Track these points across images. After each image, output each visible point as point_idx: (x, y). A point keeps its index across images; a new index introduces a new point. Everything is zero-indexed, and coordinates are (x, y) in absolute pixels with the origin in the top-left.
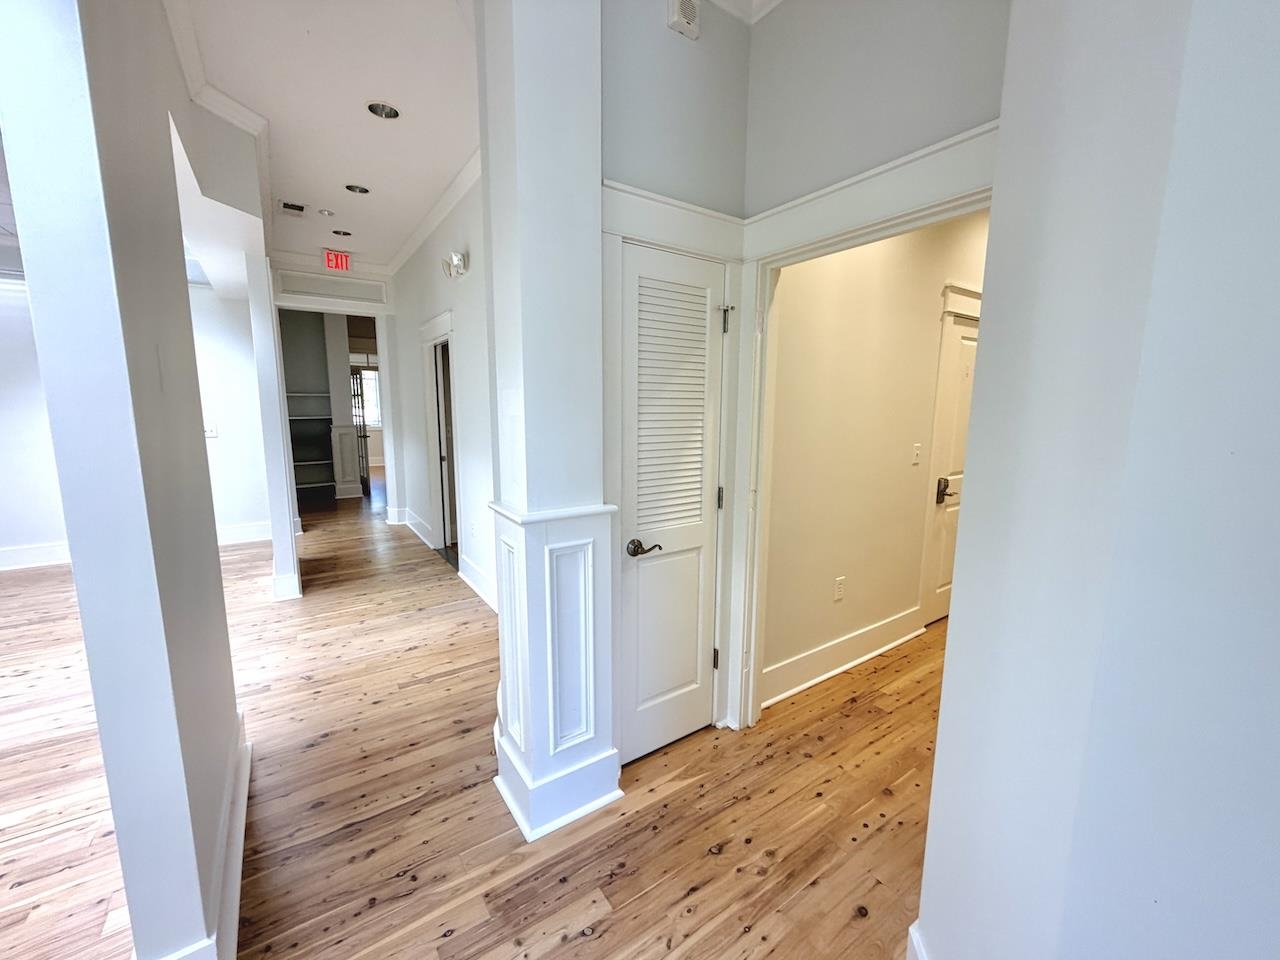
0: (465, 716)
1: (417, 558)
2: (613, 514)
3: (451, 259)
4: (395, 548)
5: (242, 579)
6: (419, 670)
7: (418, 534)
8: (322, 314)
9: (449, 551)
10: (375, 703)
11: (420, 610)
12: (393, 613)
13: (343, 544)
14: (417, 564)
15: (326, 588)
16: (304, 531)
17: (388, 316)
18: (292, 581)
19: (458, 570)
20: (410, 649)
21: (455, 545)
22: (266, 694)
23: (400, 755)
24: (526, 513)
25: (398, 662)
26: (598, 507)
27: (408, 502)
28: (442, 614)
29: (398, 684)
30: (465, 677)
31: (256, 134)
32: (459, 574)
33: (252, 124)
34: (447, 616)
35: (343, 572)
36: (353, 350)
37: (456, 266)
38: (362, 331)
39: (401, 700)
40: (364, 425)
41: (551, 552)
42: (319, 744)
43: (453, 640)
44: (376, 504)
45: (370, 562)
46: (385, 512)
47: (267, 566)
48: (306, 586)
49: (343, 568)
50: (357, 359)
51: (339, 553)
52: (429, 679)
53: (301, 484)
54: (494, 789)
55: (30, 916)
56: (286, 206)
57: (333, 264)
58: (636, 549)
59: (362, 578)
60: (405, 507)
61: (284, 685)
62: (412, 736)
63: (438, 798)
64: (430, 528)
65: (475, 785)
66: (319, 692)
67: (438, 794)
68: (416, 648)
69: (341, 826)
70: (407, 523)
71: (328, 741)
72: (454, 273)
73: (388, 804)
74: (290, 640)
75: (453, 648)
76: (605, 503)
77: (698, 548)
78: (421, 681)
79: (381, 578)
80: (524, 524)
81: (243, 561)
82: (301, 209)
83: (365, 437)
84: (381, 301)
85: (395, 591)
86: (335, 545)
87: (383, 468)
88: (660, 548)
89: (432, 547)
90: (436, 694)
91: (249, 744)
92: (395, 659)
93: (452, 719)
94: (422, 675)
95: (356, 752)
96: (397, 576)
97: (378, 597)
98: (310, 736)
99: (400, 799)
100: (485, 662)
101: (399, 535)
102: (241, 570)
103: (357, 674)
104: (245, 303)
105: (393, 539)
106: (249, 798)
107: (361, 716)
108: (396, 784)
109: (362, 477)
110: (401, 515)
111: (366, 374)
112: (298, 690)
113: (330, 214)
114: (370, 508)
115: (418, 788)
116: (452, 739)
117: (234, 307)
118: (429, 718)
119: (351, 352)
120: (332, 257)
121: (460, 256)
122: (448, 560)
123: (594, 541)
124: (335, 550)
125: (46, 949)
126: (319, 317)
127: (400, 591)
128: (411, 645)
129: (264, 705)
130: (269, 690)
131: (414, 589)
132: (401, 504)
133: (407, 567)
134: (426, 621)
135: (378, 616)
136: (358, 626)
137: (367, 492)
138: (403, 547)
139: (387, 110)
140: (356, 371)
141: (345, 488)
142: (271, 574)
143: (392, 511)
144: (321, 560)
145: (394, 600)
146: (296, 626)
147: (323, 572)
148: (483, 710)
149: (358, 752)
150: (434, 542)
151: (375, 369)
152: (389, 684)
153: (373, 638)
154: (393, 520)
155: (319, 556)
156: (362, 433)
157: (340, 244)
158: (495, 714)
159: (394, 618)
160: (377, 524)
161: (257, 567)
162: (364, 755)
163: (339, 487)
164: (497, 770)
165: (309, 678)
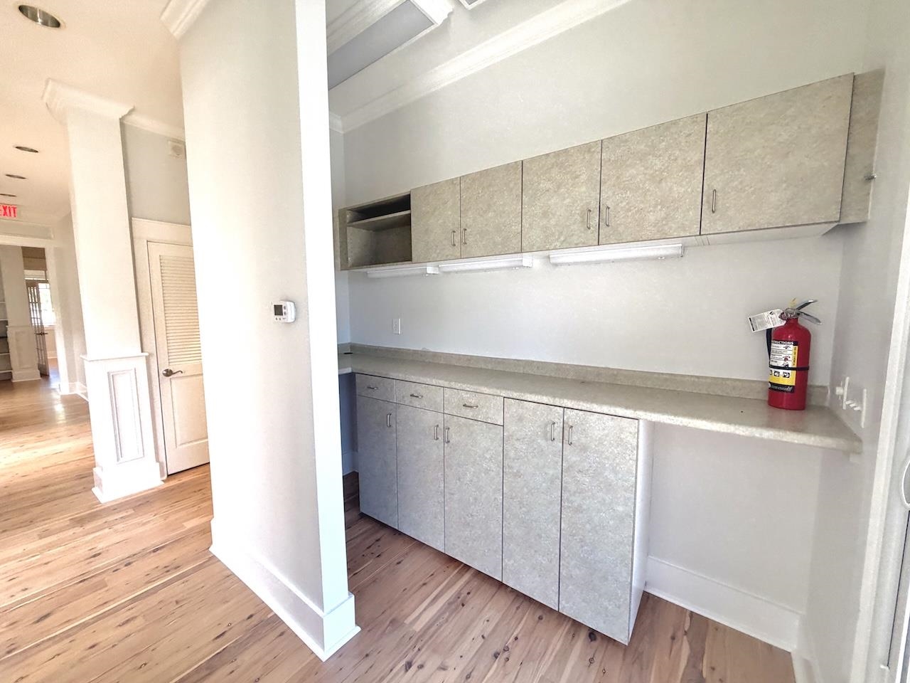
0: (85, 473)
2: (146, 357)
6: (60, 460)
10: (23, 476)
12: (49, 439)
17: (56, 247)
20: (56, 453)
23: (35, 491)
26: (138, 354)
27: (78, 378)
29: (42, 467)
39: (42, 473)
40: (42, 326)
46: (60, 387)
52: (66, 463)
54: (91, 492)
58: (168, 373)
60: (76, 381)
68: (61, 452)
70: (78, 393)
76: (142, 352)
78: (60, 464)
83: (43, 334)
88: (182, 372)
90: (69, 468)
92: (44, 458)
94: (62, 462)
103: (13, 467)
107: (12, 482)
109: (40, 367)
110: (72, 387)
116: (72, 481)
128: (58, 451)
132: (72, 379)
134: (74, 440)
140: (33, 284)
141: (22, 374)
143: (63, 385)
145: (52, 433)
151: (48, 282)
152: (36, 468)
153: (29, 452)
154: (65, 392)
156: (40, 332)
160: (54, 396)
162: (9, 494)
163: (15, 374)
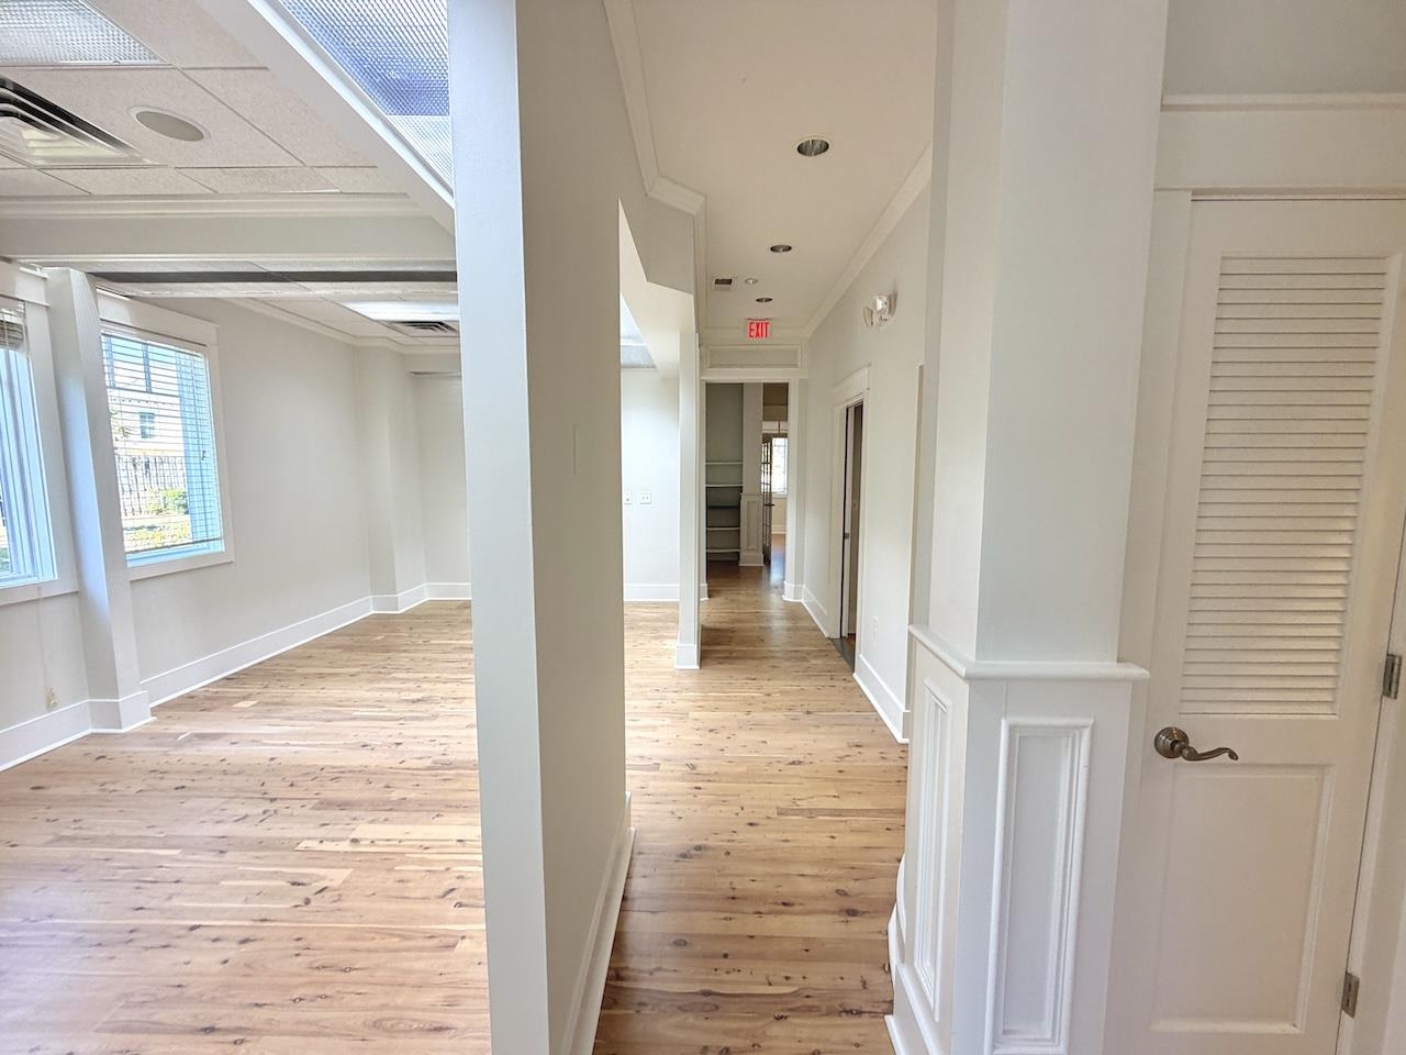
0: (851, 886)
1: (810, 645)
2: (1135, 683)
3: (875, 304)
4: (788, 629)
5: (656, 638)
6: (803, 797)
7: (812, 615)
8: (742, 384)
9: (845, 642)
10: (751, 824)
11: (808, 713)
12: (779, 709)
13: (741, 616)
14: (809, 653)
15: (720, 663)
16: (710, 596)
17: (801, 380)
18: (692, 650)
19: (853, 671)
20: (793, 763)
21: (852, 636)
22: (653, 773)
23: (769, 913)
24: (972, 658)
25: (777, 776)
26: (1108, 667)
27: (805, 580)
28: (832, 726)
29: (778, 808)
30: (855, 825)
31: (694, 213)
32: (855, 675)
33: (692, 204)
34: (836, 729)
35: (737, 648)
36: (766, 418)
37: (880, 312)
38: (776, 397)
39: (779, 831)
40: (771, 493)
41: (1012, 729)
42: (691, 857)
43: (843, 765)
44: (775, 576)
45: (763, 641)
46: (783, 586)
47: (674, 628)
48: (704, 657)
49: (737, 644)
50: (770, 427)
51: (737, 625)
52: (811, 813)
53: (712, 548)
54: (885, 1035)
55: (458, 946)
56: (717, 282)
57: (754, 333)
58: (1175, 745)
59: (754, 659)
60: (802, 584)
61: (671, 768)
62: (786, 890)
63: (810, 1009)
64: (825, 612)
65: (860, 1013)
66: (700, 788)
67: (810, 1002)
68: (800, 763)
69: (697, 989)
70: (802, 601)
71: (700, 857)
72: (876, 319)
73: (750, 983)
74: (683, 716)
75: (841, 776)
76: (1120, 660)
77: (1321, 767)
78: (800, 812)
79: (772, 662)
80: (968, 678)
81: (658, 620)
82: (730, 282)
83: (771, 504)
84: (796, 366)
85: (784, 683)
86: (734, 616)
87: (784, 537)
88: (1233, 756)
89: (826, 635)
90: (817, 839)
91: (633, 829)
92: (776, 772)
93: (833, 885)
94: (804, 805)
95: (723, 884)
96: (787, 663)
97: (769, 686)
98: (685, 842)
99: (763, 984)
100: (881, 812)
101: (795, 614)
102: (655, 629)
103: (738, 778)
104: (677, 380)
105: (788, 619)
106: (624, 898)
107: (735, 837)
108: (761, 957)
109: (764, 546)
110: (797, 593)
111: (777, 442)
112: (682, 779)
113: (756, 281)
114: (769, 580)
115: (787, 978)
116: (831, 917)
117: (669, 386)
118: (808, 871)
119: (764, 420)
120: (754, 327)
121: (885, 299)
122: (843, 654)
123: (1094, 725)
124: (734, 621)
125: (459, 992)
126: (740, 387)
127: (790, 683)
128: (795, 757)
129: (653, 786)
130: (658, 769)
131: (805, 684)
132: (798, 580)
133: (799, 654)
134: (812, 729)
135: (765, 709)
136: (741, 716)
137: (767, 561)
138: (797, 629)
139: (817, 145)
140: (767, 439)
141: (749, 558)
142: (676, 638)
143: (789, 586)
144: (719, 630)
145: (783, 693)
146: (689, 700)
147: (719, 644)
148: (876, 888)
149: (726, 886)
150: (830, 629)
151: (785, 436)
152: (765, 803)
153: (756, 737)
154: (788, 597)
155: (718, 626)
156: (768, 502)
157: (761, 311)
158: (892, 902)
159: (780, 716)
160: (774, 598)
161: (668, 628)
162: (732, 894)
163: (743, 554)
164: (891, 1002)
165: (693, 767)
